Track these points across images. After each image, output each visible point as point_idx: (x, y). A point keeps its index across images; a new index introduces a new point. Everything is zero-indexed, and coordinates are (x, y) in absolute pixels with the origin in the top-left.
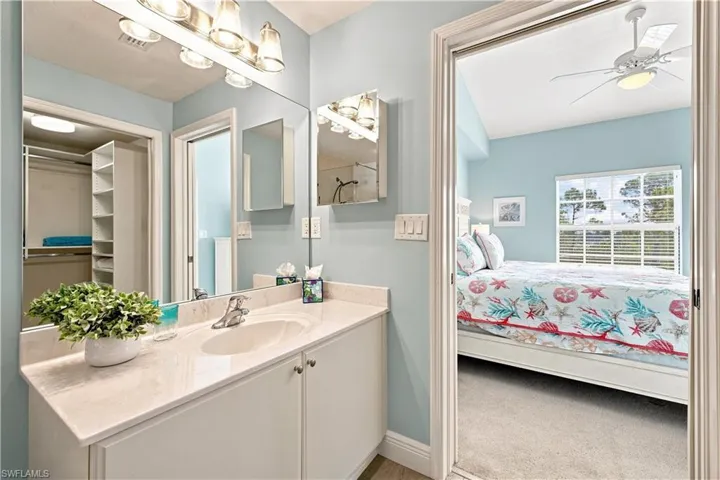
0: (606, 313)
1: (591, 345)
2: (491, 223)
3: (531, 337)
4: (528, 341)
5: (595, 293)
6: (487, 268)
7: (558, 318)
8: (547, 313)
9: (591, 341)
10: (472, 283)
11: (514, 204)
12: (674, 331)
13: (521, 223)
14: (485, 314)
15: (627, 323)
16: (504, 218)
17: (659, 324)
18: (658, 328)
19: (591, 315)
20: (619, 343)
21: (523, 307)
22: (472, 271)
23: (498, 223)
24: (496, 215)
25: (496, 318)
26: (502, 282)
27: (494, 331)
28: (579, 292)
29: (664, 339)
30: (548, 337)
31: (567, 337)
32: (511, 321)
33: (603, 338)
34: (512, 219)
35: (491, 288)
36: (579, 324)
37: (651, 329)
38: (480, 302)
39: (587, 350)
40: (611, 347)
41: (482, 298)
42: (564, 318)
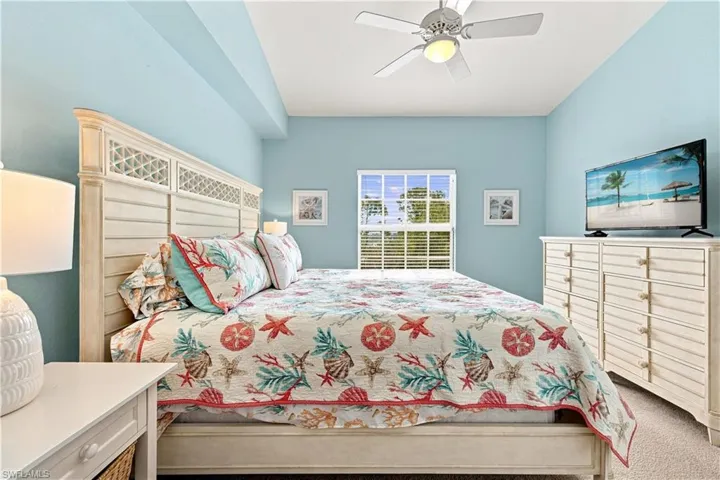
0: (431, 359)
1: (411, 415)
2: (289, 220)
3: (329, 416)
4: (323, 425)
5: (417, 328)
6: (272, 287)
7: (367, 378)
8: (352, 371)
9: (411, 407)
10: (228, 331)
11: (316, 199)
12: (507, 376)
13: (323, 221)
14: (250, 389)
15: (456, 372)
16: (304, 216)
17: (491, 367)
18: (492, 373)
19: (412, 367)
20: (446, 404)
21: (316, 366)
22: (234, 302)
23: (297, 221)
24: (296, 210)
25: (270, 394)
26: (283, 323)
27: (268, 417)
28: (396, 328)
29: (497, 388)
30: (352, 413)
31: (379, 407)
32: (295, 395)
33: (427, 400)
34: (314, 217)
35: (261, 337)
36: (397, 382)
37: (483, 376)
38: (239, 367)
39: (406, 424)
40: (436, 411)
41: (244, 359)
42: (377, 377)
